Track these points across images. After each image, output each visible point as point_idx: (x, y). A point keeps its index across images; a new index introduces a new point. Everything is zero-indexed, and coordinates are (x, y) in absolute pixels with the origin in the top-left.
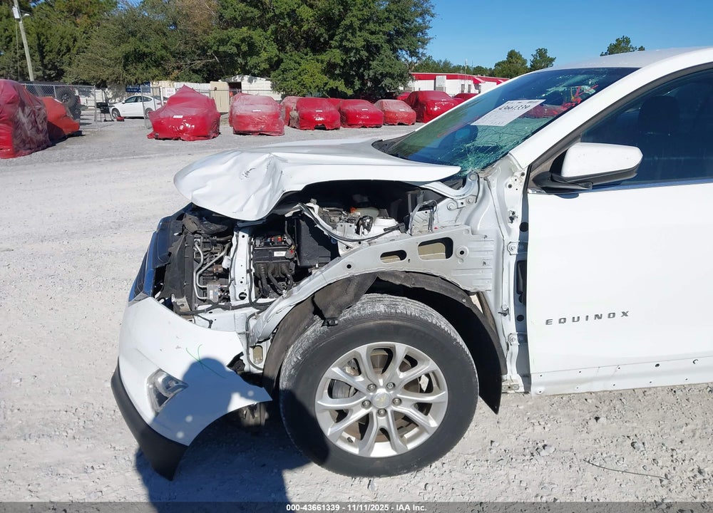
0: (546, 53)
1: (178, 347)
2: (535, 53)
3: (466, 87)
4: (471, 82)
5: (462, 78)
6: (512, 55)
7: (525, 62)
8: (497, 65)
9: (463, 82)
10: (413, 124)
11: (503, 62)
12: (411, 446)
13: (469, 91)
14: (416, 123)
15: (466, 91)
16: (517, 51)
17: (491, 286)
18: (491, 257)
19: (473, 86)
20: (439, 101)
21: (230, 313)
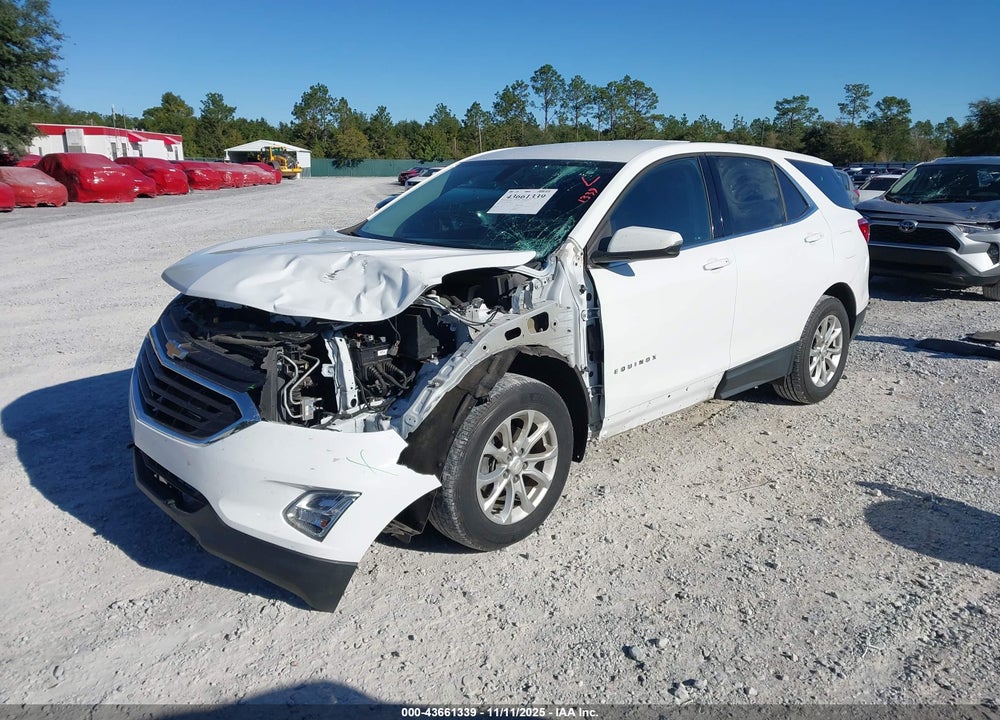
0: (221, 100)
1: (335, 460)
2: (205, 99)
3: (119, 146)
4: (125, 140)
5: (110, 133)
6: (168, 99)
7: (190, 111)
8: (148, 113)
9: (113, 139)
10: (64, 205)
11: (156, 110)
12: (536, 503)
13: (125, 153)
14: (69, 204)
15: (120, 155)
16: (175, 94)
17: (573, 352)
18: (571, 326)
19: (129, 146)
20: (99, 170)
21: (351, 421)
